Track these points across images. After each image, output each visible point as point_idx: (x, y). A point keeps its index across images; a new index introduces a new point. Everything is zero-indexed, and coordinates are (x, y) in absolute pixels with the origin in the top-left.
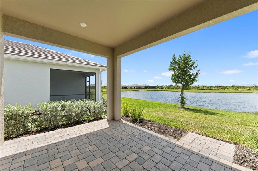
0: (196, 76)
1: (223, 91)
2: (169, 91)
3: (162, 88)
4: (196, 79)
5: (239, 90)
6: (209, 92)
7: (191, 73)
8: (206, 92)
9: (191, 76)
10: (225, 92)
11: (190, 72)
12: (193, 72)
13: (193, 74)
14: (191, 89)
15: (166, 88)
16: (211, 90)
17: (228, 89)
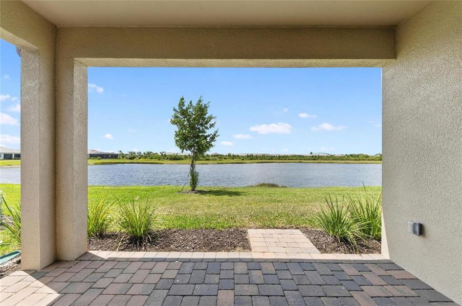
0: (213, 139)
1: (221, 162)
2: (147, 163)
3: (132, 157)
4: (213, 143)
5: (235, 160)
6: (206, 164)
7: (206, 134)
8: (203, 164)
9: (206, 137)
10: (223, 163)
11: (205, 132)
12: (210, 132)
13: (209, 136)
14: (183, 160)
15: (140, 158)
16: (208, 160)
17: (225, 159)
